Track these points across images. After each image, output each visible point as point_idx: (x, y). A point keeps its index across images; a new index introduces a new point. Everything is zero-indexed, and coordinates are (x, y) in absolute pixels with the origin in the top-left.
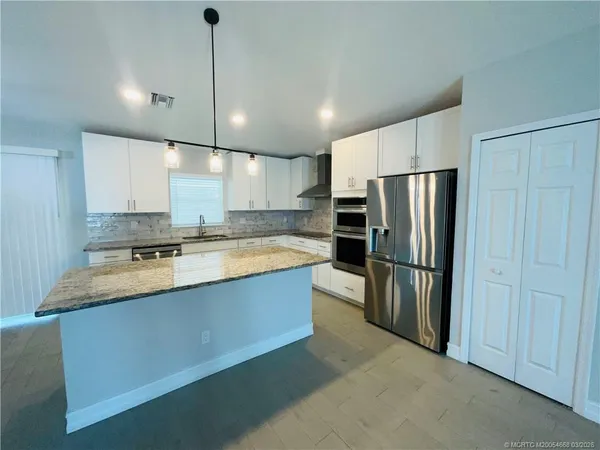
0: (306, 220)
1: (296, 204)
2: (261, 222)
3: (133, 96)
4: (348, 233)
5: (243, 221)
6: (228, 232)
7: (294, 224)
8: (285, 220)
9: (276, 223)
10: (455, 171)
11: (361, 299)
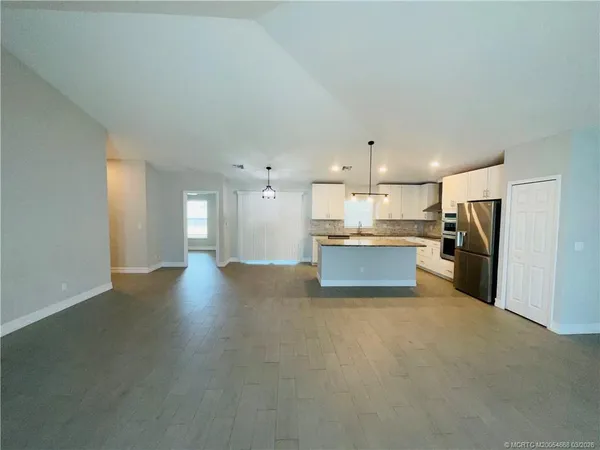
0: (431, 227)
1: (423, 216)
2: (397, 227)
3: (336, 168)
4: (449, 235)
5: (385, 226)
6: (375, 233)
7: (423, 229)
8: (416, 227)
9: (408, 228)
10: (500, 200)
11: (452, 276)
